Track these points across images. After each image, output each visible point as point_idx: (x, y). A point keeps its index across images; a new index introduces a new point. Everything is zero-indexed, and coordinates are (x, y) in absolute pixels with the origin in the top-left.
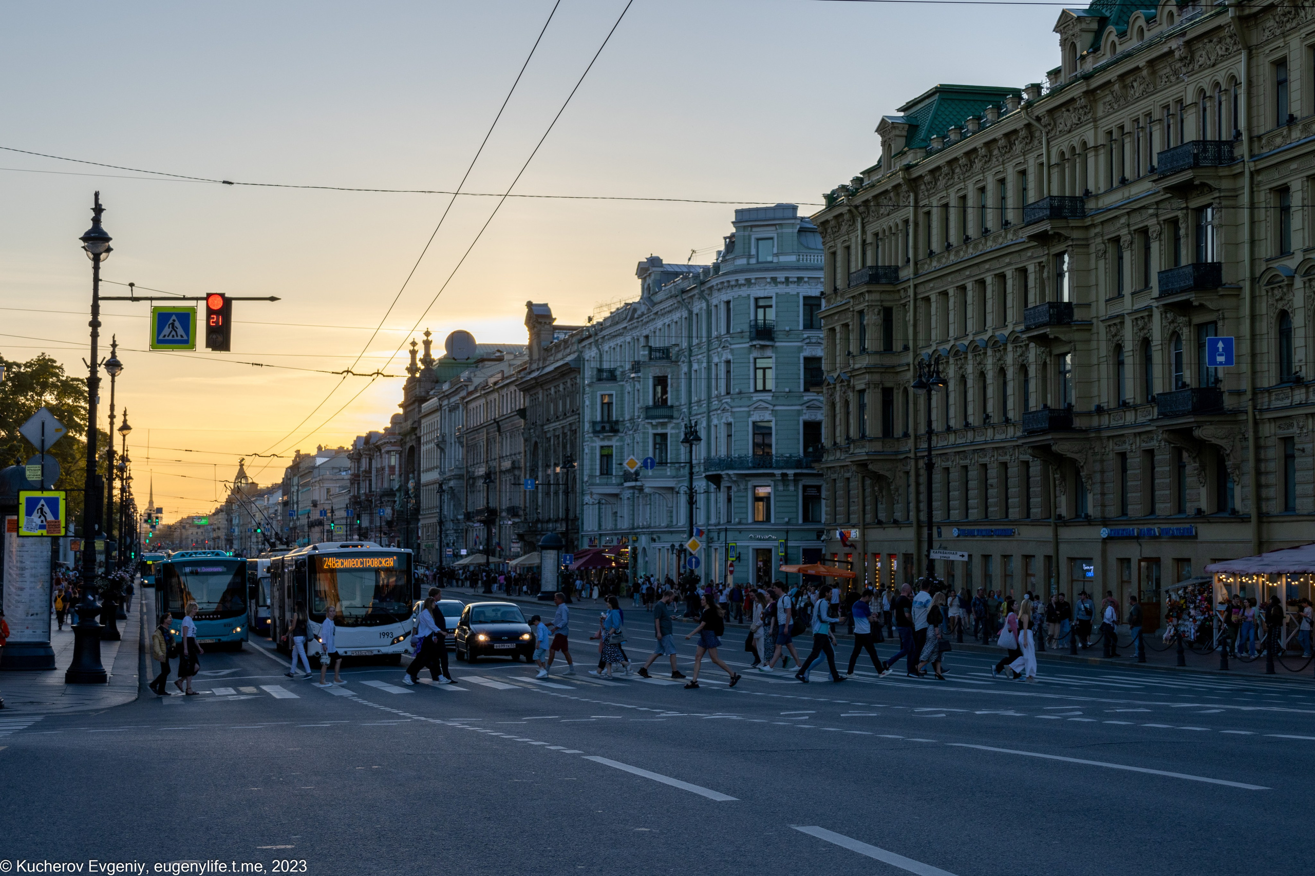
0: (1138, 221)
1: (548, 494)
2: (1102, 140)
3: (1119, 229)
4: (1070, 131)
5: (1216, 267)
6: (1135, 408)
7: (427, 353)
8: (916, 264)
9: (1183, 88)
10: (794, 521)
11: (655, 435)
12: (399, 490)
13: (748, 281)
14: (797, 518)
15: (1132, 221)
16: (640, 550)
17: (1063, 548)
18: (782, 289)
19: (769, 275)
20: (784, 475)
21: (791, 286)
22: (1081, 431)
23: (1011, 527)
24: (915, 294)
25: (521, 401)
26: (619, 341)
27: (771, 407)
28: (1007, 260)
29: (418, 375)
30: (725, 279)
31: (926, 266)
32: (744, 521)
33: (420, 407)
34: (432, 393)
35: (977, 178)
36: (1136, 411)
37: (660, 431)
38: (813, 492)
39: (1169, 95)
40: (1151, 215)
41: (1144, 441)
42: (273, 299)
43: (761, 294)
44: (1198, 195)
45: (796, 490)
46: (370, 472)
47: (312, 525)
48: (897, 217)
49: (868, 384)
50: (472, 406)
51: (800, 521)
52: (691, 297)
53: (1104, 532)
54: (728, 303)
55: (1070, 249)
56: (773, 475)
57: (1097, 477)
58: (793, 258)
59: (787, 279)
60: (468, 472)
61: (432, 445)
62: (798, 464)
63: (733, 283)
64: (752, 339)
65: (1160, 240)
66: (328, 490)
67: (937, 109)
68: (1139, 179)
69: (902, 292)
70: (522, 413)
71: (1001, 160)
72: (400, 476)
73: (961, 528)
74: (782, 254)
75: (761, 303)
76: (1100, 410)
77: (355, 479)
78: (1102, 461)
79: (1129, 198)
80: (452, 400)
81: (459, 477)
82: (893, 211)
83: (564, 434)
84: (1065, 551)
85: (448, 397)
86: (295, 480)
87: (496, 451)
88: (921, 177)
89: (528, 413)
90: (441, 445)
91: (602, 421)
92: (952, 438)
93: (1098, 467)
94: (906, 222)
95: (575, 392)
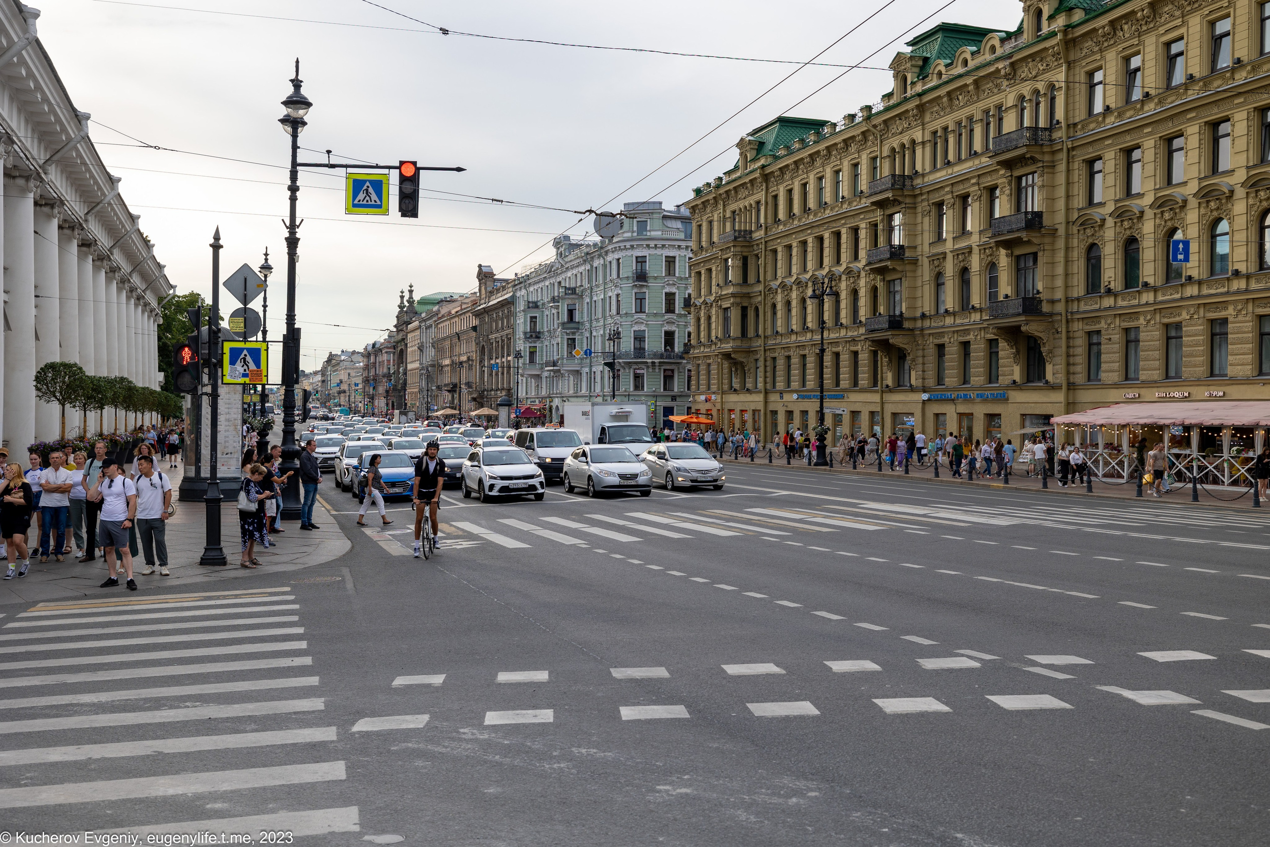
0: (960, 190)
1: (491, 375)
2: (928, 137)
3: (944, 195)
4: (901, 133)
5: (1039, 215)
6: (954, 314)
7: (411, 297)
8: (766, 228)
9: (1004, 96)
10: (658, 390)
11: (568, 339)
12: (394, 373)
13: (632, 246)
14: (660, 388)
15: (955, 189)
16: (554, 407)
17: (886, 406)
18: (653, 252)
19: (645, 243)
20: (653, 363)
21: (658, 250)
22: (909, 330)
23: (842, 393)
24: (766, 247)
25: (475, 322)
26: (540, 285)
27: (645, 322)
28: (843, 222)
29: (405, 309)
30: (617, 245)
31: (774, 229)
32: (628, 390)
33: (407, 326)
34: (414, 319)
35: (818, 170)
36: (955, 316)
37: (571, 337)
38: (670, 373)
39: (990, 102)
40: (973, 184)
41: (960, 336)
42: (459, 169)
43: (640, 254)
44: (1022, 166)
45: (660, 372)
46: (375, 363)
47: (339, 393)
48: (752, 200)
49: (733, 304)
50: (439, 326)
51: (662, 390)
52: (592, 258)
53: (925, 396)
54: (618, 260)
55: (904, 209)
56: (647, 363)
57: (920, 360)
58: (660, 233)
59: (656, 245)
60: (438, 363)
61: (416, 348)
62: (662, 356)
63: (623, 247)
64: (634, 282)
65: (980, 201)
66: (349, 374)
67: (778, 132)
68: (960, 160)
69: (755, 246)
70: (474, 328)
71: (839, 157)
72: (394, 365)
73: (799, 394)
74: (653, 230)
75: (639, 260)
76: (923, 316)
77: (367, 368)
78: (923, 349)
79: (952, 174)
80: (427, 323)
81: (433, 366)
82: (749, 196)
83: (503, 341)
84: (889, 409)
85: (425, 321)
86: (329, 368)
87: (457, 350)
88: (773, 172)
89: (478, 329)
90: (421, 349)
91: (531, 332)
92: (794, 337)
93: (920, 353)
94: (758, 203)
95: (511, 315)
